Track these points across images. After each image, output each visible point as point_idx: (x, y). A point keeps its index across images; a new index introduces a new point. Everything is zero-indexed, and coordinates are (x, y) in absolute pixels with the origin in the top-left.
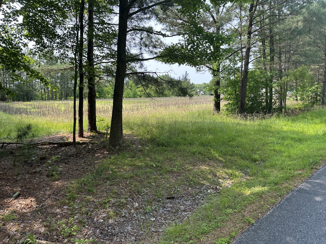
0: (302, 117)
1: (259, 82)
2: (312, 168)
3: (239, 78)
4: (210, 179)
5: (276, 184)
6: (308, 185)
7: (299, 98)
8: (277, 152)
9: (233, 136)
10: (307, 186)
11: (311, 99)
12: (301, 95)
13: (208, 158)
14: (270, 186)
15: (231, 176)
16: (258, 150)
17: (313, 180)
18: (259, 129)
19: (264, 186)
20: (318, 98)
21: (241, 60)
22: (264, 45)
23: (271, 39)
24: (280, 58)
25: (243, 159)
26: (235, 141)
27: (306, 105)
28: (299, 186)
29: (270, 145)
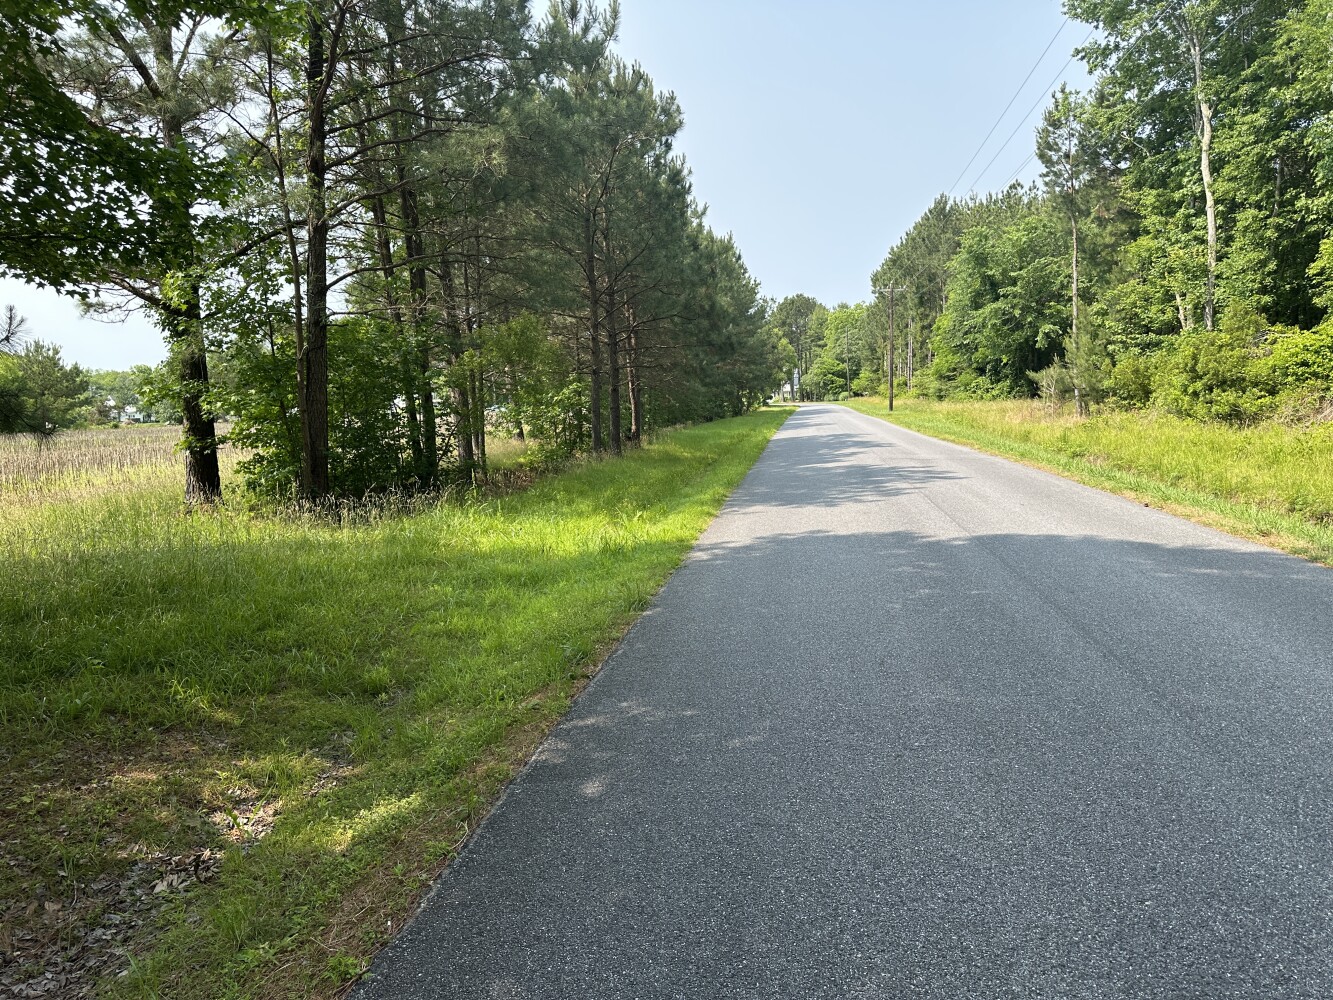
0: (539, 497)
1: (377, 367)
2: (571, 676)
3: (293, 351)
4: (166, 826)
5: (453, 771)
6: (562, 745)
7: (526, 428)
8: (461, 639)
9: (281, 598)
10: (558, 750)
11: (564, 430)
12: (533, 417)
13: (157, 724)
14: (431, 784)
15: (269, 786)
16: (386, 646)
17: (575, 722)
18: (388, 556)
19: (406, 793)
20: (586, 425)
21: (294, 273)
22: (383, 221)
23: (404, 200)
24: (445, 276)
25: (321, 694)
26: (289, 623)
27: (552, 451)
28: (534, 757)
29: (432, 614)
